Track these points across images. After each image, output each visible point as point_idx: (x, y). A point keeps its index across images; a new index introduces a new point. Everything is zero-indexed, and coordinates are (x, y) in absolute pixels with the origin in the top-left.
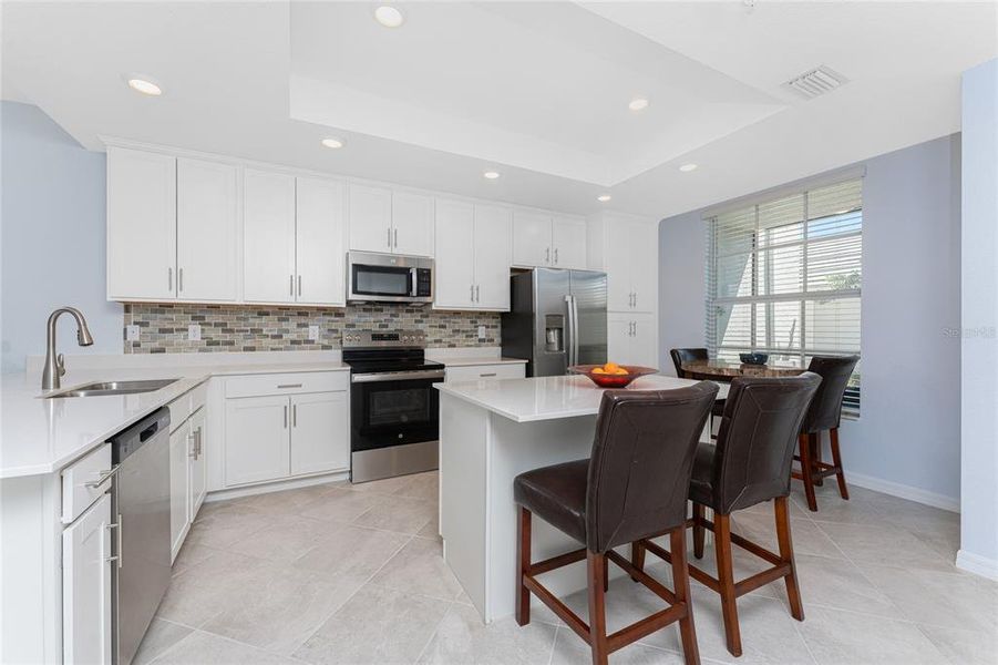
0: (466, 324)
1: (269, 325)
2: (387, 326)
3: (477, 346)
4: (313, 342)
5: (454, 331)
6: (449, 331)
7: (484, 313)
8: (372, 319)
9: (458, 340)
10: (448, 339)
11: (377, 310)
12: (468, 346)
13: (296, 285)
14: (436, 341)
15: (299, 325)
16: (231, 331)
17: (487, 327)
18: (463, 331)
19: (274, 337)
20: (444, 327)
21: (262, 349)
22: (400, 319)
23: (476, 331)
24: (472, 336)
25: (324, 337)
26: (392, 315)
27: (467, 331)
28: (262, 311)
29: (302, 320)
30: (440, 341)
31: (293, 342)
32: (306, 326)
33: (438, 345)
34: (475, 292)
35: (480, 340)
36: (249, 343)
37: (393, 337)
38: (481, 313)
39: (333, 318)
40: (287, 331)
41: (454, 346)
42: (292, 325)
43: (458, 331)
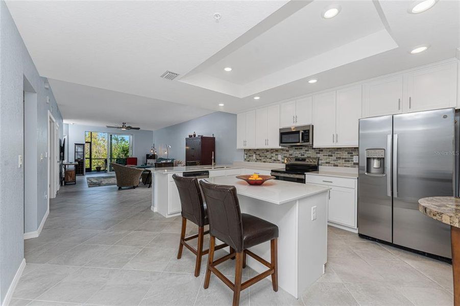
0: (345, 155)
1: (269, 155)
2: (304, 155)
3: (352, 167)
4: (279, 160)
5: (337, 158)
6: (334, 158)
8: (298, 152)
9: (340, 163)
10: (333, 162)
11: (300, 149)
12: (345, 166)
13: (267, 142)
14: (327, 163)
15: (276, 155)
16: (260, 156)
18: (343, 158)
19: (270, 158)
20: (332, 156)
21: (267, 162)
22: (309, 152)
23: (352, 159)
24: (349, 161)
25: (283, 159)
26: (306, 151)
27: (346, 158)
28: (267, 150)
29: (277, 153)
30: (329, 163)
31: (274, 160)
32: (277, 155)
33: (328, 165)
35: (354, 164)
36: (264, 160)
37: (304, 160)
38: (355, 148)
39: (285, 152)
40: (273, 157)
41: (337, 166)
42: (274, 155)
43: (340, 158)
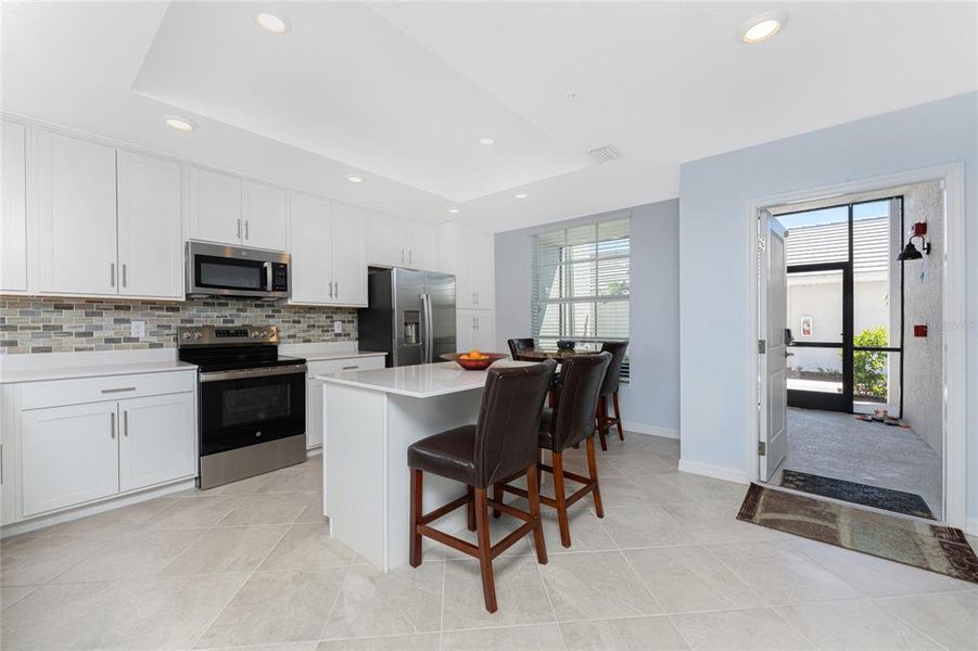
0: (322, 320)
1: (70, 320)
2: (232, 322)
3: (333, 340)
4: (137, 340)
5: (308, 326)
6: (303, 326)
7: (341, 308)
8: (216, 314)
9: (313, 336)
10: (302, 334)
11: (220, 305)
12: (323, 341)
13: (118, 273)
14: (290, 337)
15: (117, 321)
16: (14, 328)
17: (344, 322)
18: (319, 327)
19: (79, 335)
20: (299, 322)
21: (61, 349)
22: (248, 314)
23: (332, 326)
24: (328, 331)
25: (153, 334)
26: (238, 310)
27: (323, 326)
28: (60, 304)
29: (122, 315)
30: (294, 336)
31: (108, 340)
32: (128, 321)
33: (291, 340)
34: (333, 289)
35: (337, 335)
36: (41, 343)
37: (242, 332)
38: (337, 308)
39: (165, 313)
40: (100, 328)
41: (309, 341)
42: (107, 320)
43: (314, 326)
